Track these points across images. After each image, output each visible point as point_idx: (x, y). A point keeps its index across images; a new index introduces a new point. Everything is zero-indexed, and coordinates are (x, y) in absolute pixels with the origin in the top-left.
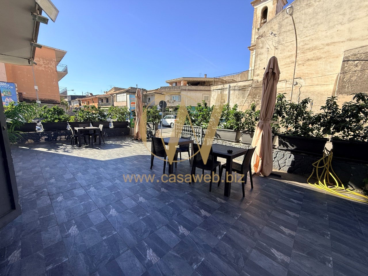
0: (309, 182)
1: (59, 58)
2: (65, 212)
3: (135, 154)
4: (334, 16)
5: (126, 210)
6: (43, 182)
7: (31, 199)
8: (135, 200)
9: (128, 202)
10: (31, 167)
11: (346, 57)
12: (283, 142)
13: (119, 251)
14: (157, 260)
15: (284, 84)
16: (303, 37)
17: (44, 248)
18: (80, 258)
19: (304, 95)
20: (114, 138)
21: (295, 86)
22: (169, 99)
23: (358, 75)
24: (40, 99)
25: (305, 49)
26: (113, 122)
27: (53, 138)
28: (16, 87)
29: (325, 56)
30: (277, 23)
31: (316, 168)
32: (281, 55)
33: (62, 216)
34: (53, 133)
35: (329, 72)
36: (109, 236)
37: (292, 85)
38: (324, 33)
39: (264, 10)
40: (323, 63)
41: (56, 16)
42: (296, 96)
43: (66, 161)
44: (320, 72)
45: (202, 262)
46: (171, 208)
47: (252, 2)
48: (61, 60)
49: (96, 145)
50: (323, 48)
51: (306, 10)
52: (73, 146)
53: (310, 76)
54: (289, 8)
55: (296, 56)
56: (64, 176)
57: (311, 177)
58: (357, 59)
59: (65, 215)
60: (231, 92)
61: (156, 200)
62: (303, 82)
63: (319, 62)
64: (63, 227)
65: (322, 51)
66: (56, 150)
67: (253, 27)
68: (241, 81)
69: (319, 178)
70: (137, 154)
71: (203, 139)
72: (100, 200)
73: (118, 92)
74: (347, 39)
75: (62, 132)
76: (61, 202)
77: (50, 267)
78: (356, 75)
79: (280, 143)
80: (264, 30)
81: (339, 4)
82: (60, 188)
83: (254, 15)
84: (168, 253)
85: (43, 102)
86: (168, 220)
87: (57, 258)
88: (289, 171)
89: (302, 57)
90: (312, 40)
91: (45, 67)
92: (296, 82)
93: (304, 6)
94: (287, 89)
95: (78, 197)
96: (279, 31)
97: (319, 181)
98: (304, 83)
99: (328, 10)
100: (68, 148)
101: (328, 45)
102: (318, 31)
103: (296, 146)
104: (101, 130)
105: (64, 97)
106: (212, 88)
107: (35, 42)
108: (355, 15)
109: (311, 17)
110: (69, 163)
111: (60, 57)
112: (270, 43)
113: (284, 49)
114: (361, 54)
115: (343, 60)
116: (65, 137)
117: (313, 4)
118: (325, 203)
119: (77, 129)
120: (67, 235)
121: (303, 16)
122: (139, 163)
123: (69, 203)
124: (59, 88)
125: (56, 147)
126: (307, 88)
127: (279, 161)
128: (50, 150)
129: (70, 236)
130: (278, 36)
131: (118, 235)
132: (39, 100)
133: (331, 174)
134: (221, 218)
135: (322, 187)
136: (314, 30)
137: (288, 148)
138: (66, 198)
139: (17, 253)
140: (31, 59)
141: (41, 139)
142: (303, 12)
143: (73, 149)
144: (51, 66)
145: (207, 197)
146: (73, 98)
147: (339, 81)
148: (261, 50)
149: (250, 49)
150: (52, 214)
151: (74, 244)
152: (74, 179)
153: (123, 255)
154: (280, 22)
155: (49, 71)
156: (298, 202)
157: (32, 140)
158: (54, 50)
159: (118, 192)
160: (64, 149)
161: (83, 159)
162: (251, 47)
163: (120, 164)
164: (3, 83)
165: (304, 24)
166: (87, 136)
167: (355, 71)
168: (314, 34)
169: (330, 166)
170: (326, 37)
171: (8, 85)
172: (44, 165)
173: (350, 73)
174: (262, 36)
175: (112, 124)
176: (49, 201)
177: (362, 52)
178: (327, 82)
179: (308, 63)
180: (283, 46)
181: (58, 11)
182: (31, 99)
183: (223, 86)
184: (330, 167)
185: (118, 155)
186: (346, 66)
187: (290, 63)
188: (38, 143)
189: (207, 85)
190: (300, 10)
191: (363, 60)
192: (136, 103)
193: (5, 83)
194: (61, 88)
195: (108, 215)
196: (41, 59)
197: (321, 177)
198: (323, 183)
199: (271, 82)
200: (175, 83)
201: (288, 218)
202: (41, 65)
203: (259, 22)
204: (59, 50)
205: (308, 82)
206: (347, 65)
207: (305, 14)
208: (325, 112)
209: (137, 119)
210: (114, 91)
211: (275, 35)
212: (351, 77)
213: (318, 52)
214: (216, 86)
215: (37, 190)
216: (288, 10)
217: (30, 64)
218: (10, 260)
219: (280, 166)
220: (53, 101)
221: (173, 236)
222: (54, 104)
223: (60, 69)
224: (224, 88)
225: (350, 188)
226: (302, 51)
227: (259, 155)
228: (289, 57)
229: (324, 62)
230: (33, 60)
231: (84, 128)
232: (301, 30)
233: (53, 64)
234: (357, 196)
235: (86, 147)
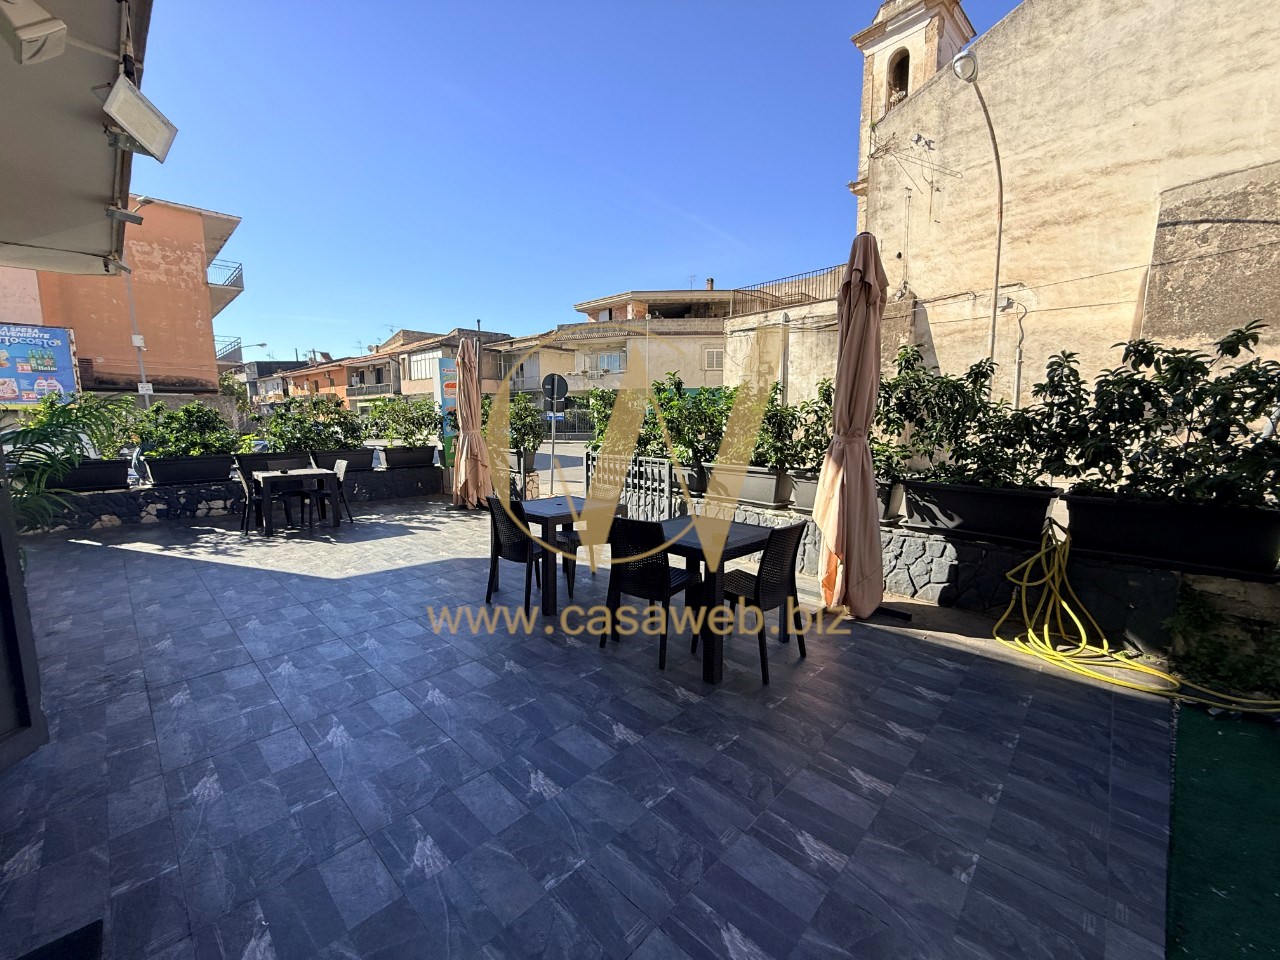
0: (1000, 633)
1: (215, 239)
2: (189, 737)
3: (445, 556)
4: (1120, 77)
5: (379, 728)
6: (134, 650)
7: (92, 699)
8: (412, 699)
9: (392, 706)
10: (101, 602)
11: (1169, 212)
12: (921, 504)
13: (333, 842)
14: (442, 868)
15: (968, 305)
16: (1020, 149)
17: (111, 838)
18: (214, 862)
19: (1036, 340)
20: (389, 504)
21: (1003, 310)
22: (588, 365)
23: (1210, 269)
24: (150, 379)
25: (1031, 188)
26: (384, 450)
27: (184, 508)
28: (72, 342)
29: (1098, 210)
30: (933, 104)
31: (1021, 586)
32: (951, 210)
33: (180, 747)
34: (183, 492)
35: (1114, 263)
36: (310, 804)
37: (992, 308)
38: (1091, 134)
39: (897, 61)
40: (1092, 233)
41: (169, 145)
42: (1008, 346)
43: (217, 584)
44: (1085, 262)
45: (576, 871)
46: (523, 721)
47: (857, 35)
48: (221, 247)
49: (324, 529)
50: (1090, 184)
51: (1027, 61)
52: (247, 534)
53: (1054, 277)
54: (961, 58)
55: (1001, 212)
56: (203, 629)
57: (1009, 616)
58: (1205, 216)
59: (188, 745)
60: (793, 338)
61: (480, 697)
62: (1031, 298)
63: (1079, 229)
64: (178, 780)
65: (1088, 192)
66: (187, 548)
67: (862, 117)
68: (825, 298)
69: (1030, 618)
70: (452, 557)
71: (673, 500)
72: (304, 699)
73: (414, 346)
74: (1166, 151)
75: (213, 488)
76: (180, 708)
77: (123, 888)
78: (1205, 269)
79: (913, 508)
80: (892, 129)
81: (1133, 39)
82: (183, 667)
83: (865, 78)
84: (480, 848)
85: (161, 386)
86: (504, 756)
87: (146, 865)
88: (945, 598)
89: (1022, 214)
90: (1053, 157)
91: (168, 273)
92: (1009, 299)
93: (1019, 46)
94: (979, 322)
95: (235, 692)
96: (942, 129)
97: (1030, 631)
98: (1034, 302)
99: (1099, 59)
100: (227, 541)
101: (1105, 172)
102: (1071, 127)
103: (960, 517)
104: (342, 479)
105: (233, 370)
106: (730, 324)
107: (120, 206)
108: (1189, 74)
109: (1044, 84)
110: (224, 589)
111: (218, 237)
112: (915, 170)
113: (963, 190)
114: (1217, 199)
115: (1160, 220)
116: (225, 504)
117: (1048, 41)
118: (1027, 699)
119: (259, 475)
120: (185, 801)
121: (1020, 78)
122: (453, 585)
123: (207, 709)
124: (216, 338)
125: (190, 539)
126: (1046, 318)
127: (911, 568)
128: (169, 549)
129: (194, 804)
130: (940, 149)
131: (340, 801)
132: (148, 382)
133: (1065, 605)
134: (672, 747)
135: (1035, 652)
136: (1057, 126)
137: (936, 524)
138: (197, 697)
139: (32, 851)
140: (112, 255)
141: (143, 514)
142: (1019, 67)
143: (245, 544)
144: (189, 269)
145: (648, 687)
146: (265, 369)
147: (1149, 292)
148: (884, 196)
149: (855, 192)
150: (149, 742)
151: (202, 826)
152: (234, 637)
153: (342, 854)
154: (944, 101)
155: (183, 284)
156: (937, 695)
157: (115, 517)
158: (200, 214)
159: (365, 676)
160: (216, 544)
161: (271, 574)
162: (859, 183)
163: (389, 589)
164: (30, 330)
165: (1023, 106)
166: (296, 499)
167: (1201, 258)
168: (1059, 138)
169: (1063, 581)
170: (1098, 146)
171: (46, 336)
172: (145, 596)
173: (1186, 263)
174: (886, 149)
175: (382, 456)
176: (144, 707)
177: (1220, 191)
178: (1109, 294)
179: (1043, 233)
180: (958, 181)
181: (174, 131)
182: (122, 381)
183: (762, 319)
184: (1063, 584)
185: (391, 559)
186: (1171, 242)
187: (985, 234)
188: (133, 528)
189: (715, 316)
190: (1007, 62)
191: (1224, 222)
192: (460, 387)
193: (36, 330)
194: (221, 339)
195: (321, 744)
196: (155, 246)
197: (1036, 615)
198: (1041, 637)
199: (860, 313)
200: (607, 312)
201: (886, 744)
202: (154, 267)
203: (883, 101)
204: (215, 215)
205: (1049, 297)
206: (1174, 238)
207: (1024, 73)
208: (1046, 404)
209: (461, 438)
210: (402, 342)
211: (929, 146)
212: (1188, 277)
213: (1075, 197)
214: (739, 320)
215: (112, 673)
216: (958, 64)
217: (108, 271)
218: (8, 871)
219: (913, 585)
220: (196, 385)
221: (506, 800)
222: (196, 392)
223: (217, 276)
224: (768, 323)
225: (1131, 651)
226: (1023, 196)
227: (833, 550)
228: (979, 216)
229: (1096, 230)
230: (120, 258)
231: (282, 472)
232: (1015, 124)
233: (194, 261)
234: (1140, 676)
235: (290, 537)
